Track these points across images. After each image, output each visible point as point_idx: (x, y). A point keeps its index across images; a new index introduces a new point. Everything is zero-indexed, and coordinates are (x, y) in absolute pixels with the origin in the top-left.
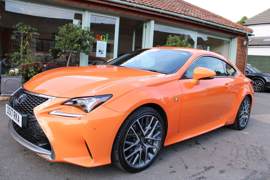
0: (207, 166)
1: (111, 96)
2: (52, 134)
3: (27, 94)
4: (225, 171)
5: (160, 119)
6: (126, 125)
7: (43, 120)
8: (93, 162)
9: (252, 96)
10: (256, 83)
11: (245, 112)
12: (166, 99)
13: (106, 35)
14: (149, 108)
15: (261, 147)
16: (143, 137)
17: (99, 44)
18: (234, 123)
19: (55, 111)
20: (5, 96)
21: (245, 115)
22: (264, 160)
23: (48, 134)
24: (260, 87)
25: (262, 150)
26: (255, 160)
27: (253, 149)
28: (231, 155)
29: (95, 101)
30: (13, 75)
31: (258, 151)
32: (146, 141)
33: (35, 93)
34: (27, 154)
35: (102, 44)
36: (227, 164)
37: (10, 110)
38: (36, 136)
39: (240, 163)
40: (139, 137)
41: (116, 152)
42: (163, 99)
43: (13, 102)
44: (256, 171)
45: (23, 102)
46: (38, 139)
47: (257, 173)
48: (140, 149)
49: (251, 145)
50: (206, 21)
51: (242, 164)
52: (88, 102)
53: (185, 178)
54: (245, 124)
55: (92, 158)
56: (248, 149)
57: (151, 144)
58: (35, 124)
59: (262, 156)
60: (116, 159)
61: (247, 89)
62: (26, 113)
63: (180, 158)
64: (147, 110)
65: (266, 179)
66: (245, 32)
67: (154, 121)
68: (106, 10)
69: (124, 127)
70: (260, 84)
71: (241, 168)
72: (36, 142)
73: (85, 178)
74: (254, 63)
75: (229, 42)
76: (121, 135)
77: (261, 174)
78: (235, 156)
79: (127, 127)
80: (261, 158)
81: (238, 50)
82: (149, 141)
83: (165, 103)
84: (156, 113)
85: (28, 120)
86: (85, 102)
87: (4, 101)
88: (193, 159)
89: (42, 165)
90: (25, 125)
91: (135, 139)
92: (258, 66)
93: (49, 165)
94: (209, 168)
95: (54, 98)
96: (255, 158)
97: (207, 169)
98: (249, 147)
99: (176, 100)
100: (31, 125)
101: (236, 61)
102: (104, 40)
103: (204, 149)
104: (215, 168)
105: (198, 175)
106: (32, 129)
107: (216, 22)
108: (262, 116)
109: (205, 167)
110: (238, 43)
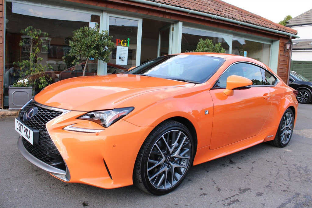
0: (243, 188)
1: (132, 109)
2: (67, 152)
3: (39, 107)
4: (263, 193)
5: (188, 134)
6: (149, 142)
7: (56, 137)
8: (113, 183)
9: (295, 108)
10: (302, 93)
11: (287, 126)
12: (195, 112)
13: (127, 40)
14: (176, 122)
15: (305, 167)
16: (169, 155)
17: (119, 50)
18: (275, 139)
19: (70, 126)
20: (13, 110)
21: (288, 130)
22: (309, 181)
23: (63, 151)
24: (307, 98)
25: (306, 169)
26: (299, 182)
27: (296, 169)
28: (271, 175)
29: (114, 115)
30: (22, 87)
31: (302, 171)
32: (173, 160)
33: (48, 106)
34: (39, 174)
35: (122, 49)
36: (265, 186)
37: (20, 125)
38: (49, 155)
39: (281, 184)
40: (164, 155)
41: (139, 171)
42: (191, 112)
43: (23, 116)
44: (299, 194)
45: (34, 117)
46: (51, 157)
47: (300, 196)
48: (166, 169)
49: (294, 165)
50: (242, 21)
51: (283, 185)
52: (106, 116)
53: (217, 202)
54: (287, 140)
55: (112, 179)
56: (290, 169)
57: (178, 162)
58: (47, 141)
59: (306, 176)
60: (138, 179)
61: (289, 100)
62: (38, 129)
63: (212, 179)
64: (173, 124)
65: (310, 202)
66: (288, 34)
67: (182, 137)
68: (127, 11)
69: (147, 144)
70: (306, 95)
71: (282, 191)
72: (49, 161)
73: (103, 201)
74: (300, 70)
75: (269, 45)
76: (144, 153)
77: (304, 197)
78: (275, 177)
79: (151, 143)
80: (305, 179)
81: (280, 55)
82: (176, 159)
83: (194, 117)
84: (184, 128)
85: (40, 136)
86: (103, 115)
87: (12, 115)
88: (227, 180)
89: (56, 187)
90: (37, 142)
91: (160, 157)
92: (304, 73)
93: (64, 187)
94: (245, 190)
95: (69, 111)
96: (298, 179)
97: (242, 191)
98: (291, 167)
99: (207, 113)
100: (43, 142)
101: (278, 68)
102: (125, 45)
103: (240, 169)
104: (252, 190)
105: (232, 198)
106: (44, 146)
107: (254, 23)
108: (308, 131)
109: (240, 189)
110: (280, 46)
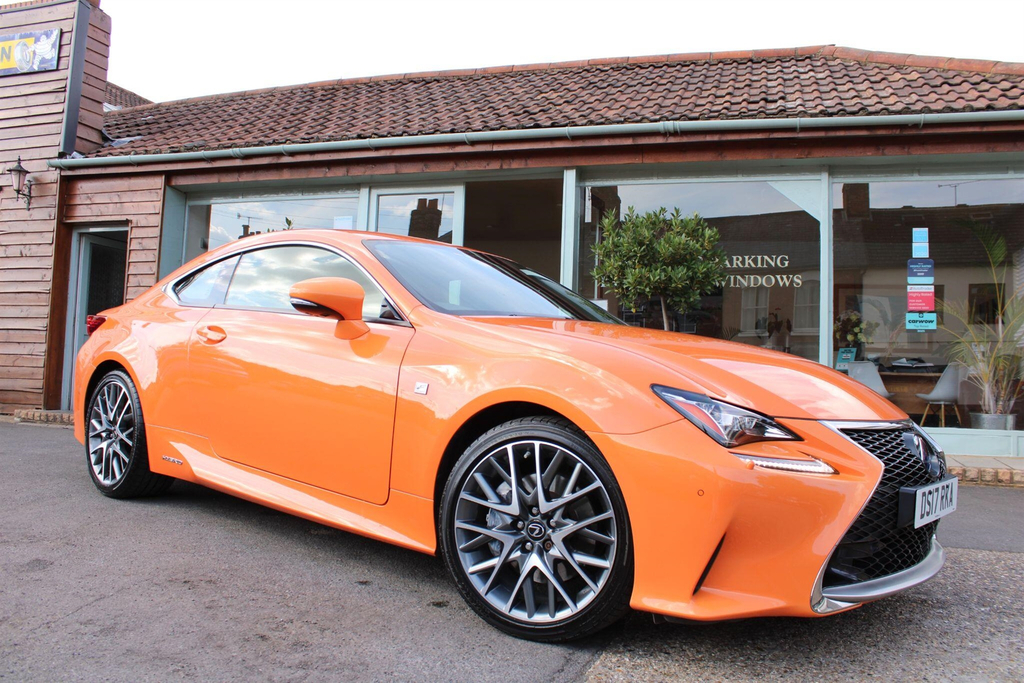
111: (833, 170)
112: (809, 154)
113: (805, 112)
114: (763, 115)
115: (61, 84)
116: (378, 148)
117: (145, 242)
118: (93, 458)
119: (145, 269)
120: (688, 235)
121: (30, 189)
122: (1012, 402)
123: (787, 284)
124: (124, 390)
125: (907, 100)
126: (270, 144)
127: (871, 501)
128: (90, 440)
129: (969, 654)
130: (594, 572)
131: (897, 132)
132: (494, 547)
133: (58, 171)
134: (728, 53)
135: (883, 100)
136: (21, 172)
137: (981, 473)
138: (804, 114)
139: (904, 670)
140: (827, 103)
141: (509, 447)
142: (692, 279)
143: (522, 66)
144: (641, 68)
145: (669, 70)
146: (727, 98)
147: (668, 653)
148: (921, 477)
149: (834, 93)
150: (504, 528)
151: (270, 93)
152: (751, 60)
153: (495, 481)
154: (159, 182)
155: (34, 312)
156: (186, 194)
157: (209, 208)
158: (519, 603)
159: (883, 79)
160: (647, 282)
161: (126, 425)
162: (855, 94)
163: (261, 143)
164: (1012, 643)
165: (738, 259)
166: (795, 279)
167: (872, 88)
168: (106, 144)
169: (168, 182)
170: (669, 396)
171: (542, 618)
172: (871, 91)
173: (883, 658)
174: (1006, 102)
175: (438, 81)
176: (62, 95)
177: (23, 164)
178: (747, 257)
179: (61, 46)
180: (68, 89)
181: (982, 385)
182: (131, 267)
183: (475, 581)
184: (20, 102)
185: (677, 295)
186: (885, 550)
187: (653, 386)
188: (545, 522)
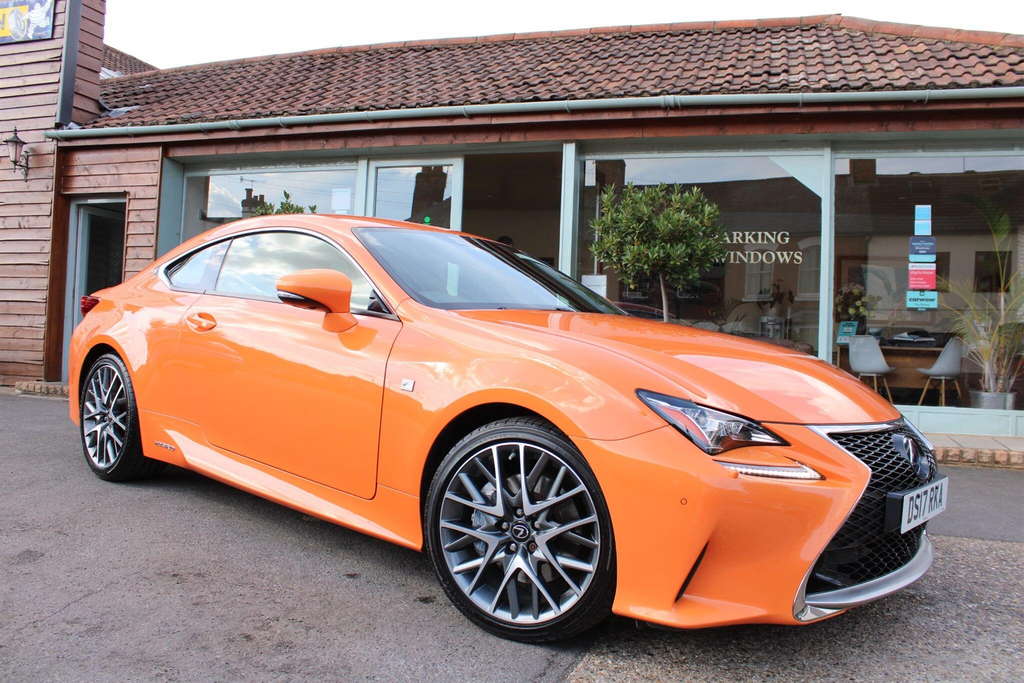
111: (836, 146)
112: (812, 129)
113: (808, 87)
114: (766, 90)
115: (57, 54)
116: (375, 121)
117: (142, 214)
118: (88, 440)
119: (143, 240)
120: (688, 211)
121: (27, 160)
122: (1012, 381)
123: (788, 261)
124: (117, 373)
125: (913, 74)
126: (267, 116)
127: (857, 508)
128: (85, 422)
129: (953, 656)
130: (578, 576)
131: (901, 108)
132: (479, 547)
133: (55, 142)
134: (732, 22)
135: (888, 74)
136: (18, 143)
137: (978, 454)
138: (806, 89)
139: (886, 674)
140: (831, 77)
141: (494, 448)
142: (691, 256)
143: (524, 34)
144: (644, 37)
145: (672, 39)
146: (730, 70)
147: (652, 655)
148: (910, 481)
149: (838, 67)
150: (488, 529)
151: (270, 61)
152: (755, 30)
153: (480, 481)
154: (157, 153)
155: (34, 284)
156: (184, 165)
157: (207, 180)
158: (503, 604)
159: (889, 51)
160: (645, 259)
161: (120, 408)
162: (860, 67)
163: (258, 115)
164: (997, 645)
165: (738, 235)
166: (796, 256)
167: (877, 61)
168: (103, 114)
169: (165, 154)
170: (654, 401)
171: (526, 619)
172: (876, 64)
173: (866, 661)
174: (1013, 78)
175: (438, 49)
176: (57, 65)
177: (19, 135)
178: (747, 233)
179: (55, 14)
180: (63, 58)
181: (982, 363)
182: (129, 240)
183: (460, 580)
184: (16, 71)
185: (676, 272)
186: (871, 555)
187: (638, 391)
188: (529, 524)
